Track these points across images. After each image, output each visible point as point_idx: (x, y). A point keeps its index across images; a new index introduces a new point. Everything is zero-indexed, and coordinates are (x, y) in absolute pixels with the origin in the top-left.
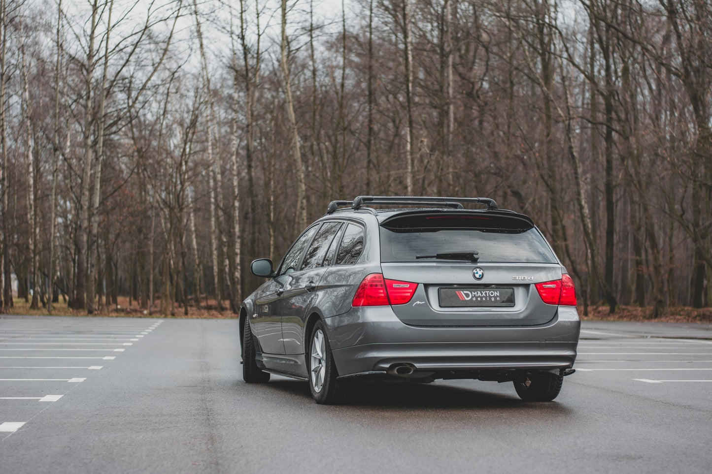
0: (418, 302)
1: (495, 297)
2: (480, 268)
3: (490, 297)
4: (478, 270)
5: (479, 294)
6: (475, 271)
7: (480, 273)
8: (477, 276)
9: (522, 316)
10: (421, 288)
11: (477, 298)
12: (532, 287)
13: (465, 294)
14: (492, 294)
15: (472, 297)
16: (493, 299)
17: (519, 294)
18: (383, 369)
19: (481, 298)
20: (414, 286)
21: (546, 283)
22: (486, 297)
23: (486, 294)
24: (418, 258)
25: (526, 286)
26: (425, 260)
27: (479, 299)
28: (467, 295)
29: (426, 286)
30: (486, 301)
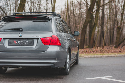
0: (1, 44)
1: (27, 43)
3: (25, 43)
5: (21, 42)
6: (19, 34)
7: (21, 35)
9: (35, 49)
10: (3, 39)
12: (40, 39)
14: (26, 41)
16: (26, 43)
17: (35, 41)
21: (44, 38)
23: (23, 41)
24: (4, 30)
25: (38, 39)
28: (17, 42)
30: (23, 44)
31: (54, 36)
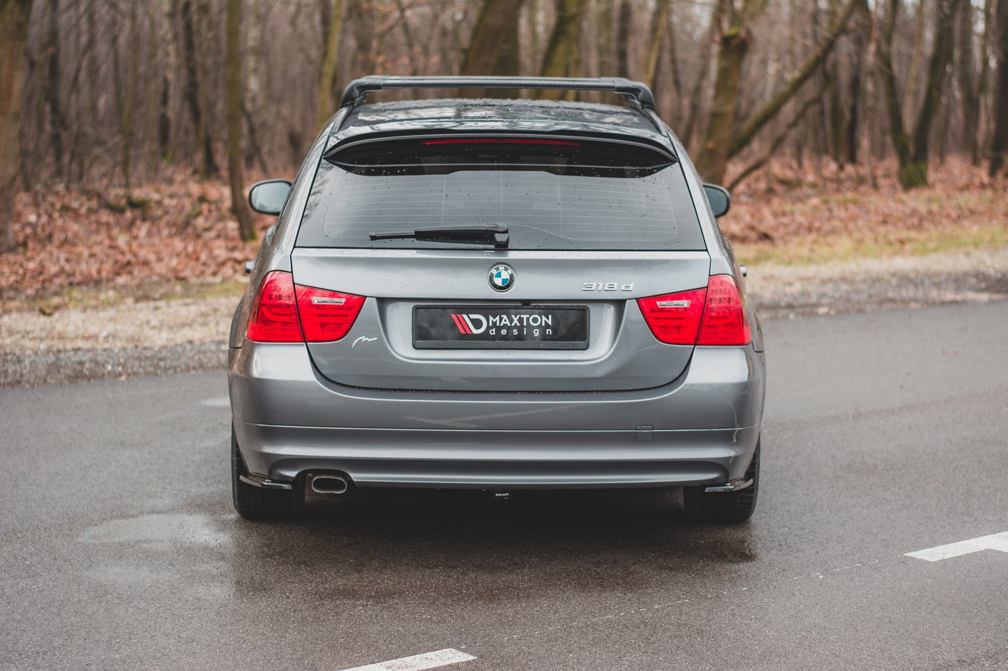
0: (364, 338)
1: (542, 328)
2: (507, 264)
3: (530, 327)
4: (501, 268)
5: (505, 321)
6: (494, 272)
7: (505, 275)
8: (498, 282)
9: (600, 372)
10: (370, 307)
11: (499, 329)
12: (632, 307)
13: (472, 320)
14: (535, 320)
15: (489, 328)
16: (537, 333)
18: (286, 480)
19: (509, 329)
20: (356, 303)
21: (662, 297)
22: (520, 329)
23: (521, 320)
24: (373, 238)
25: (620, 304)
26: (388, 243)
27: (504, 332)
28: (477, 324)
29: (383, 302)
30: (520, 337)
31: (722, 282)
